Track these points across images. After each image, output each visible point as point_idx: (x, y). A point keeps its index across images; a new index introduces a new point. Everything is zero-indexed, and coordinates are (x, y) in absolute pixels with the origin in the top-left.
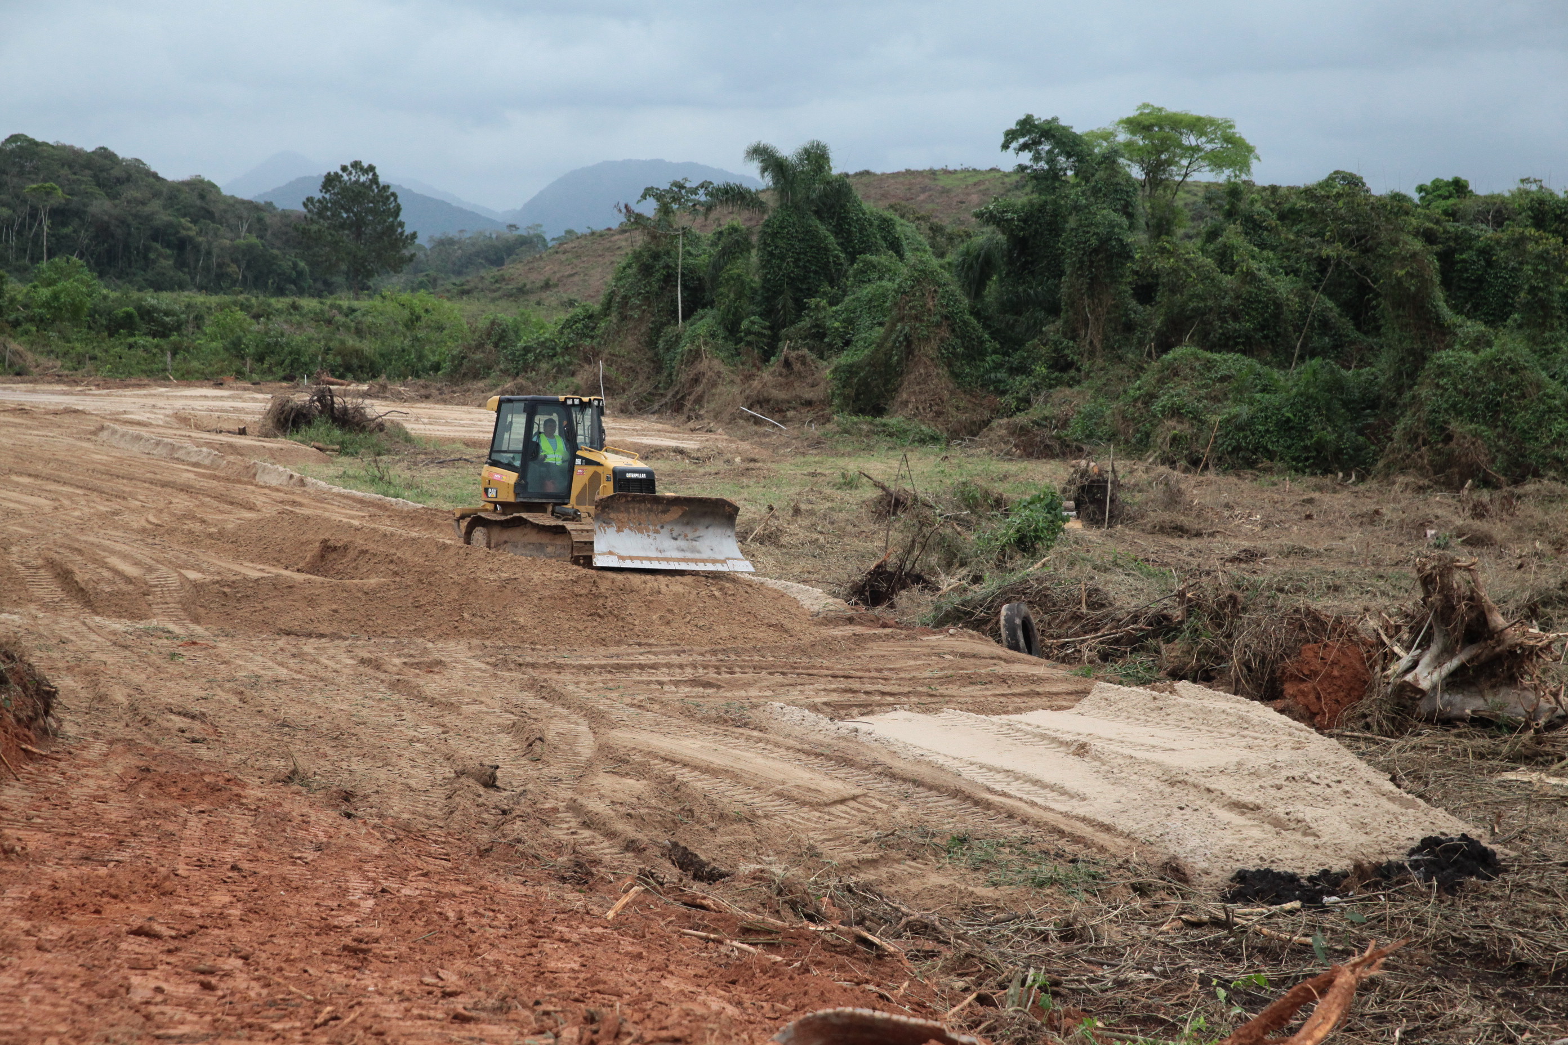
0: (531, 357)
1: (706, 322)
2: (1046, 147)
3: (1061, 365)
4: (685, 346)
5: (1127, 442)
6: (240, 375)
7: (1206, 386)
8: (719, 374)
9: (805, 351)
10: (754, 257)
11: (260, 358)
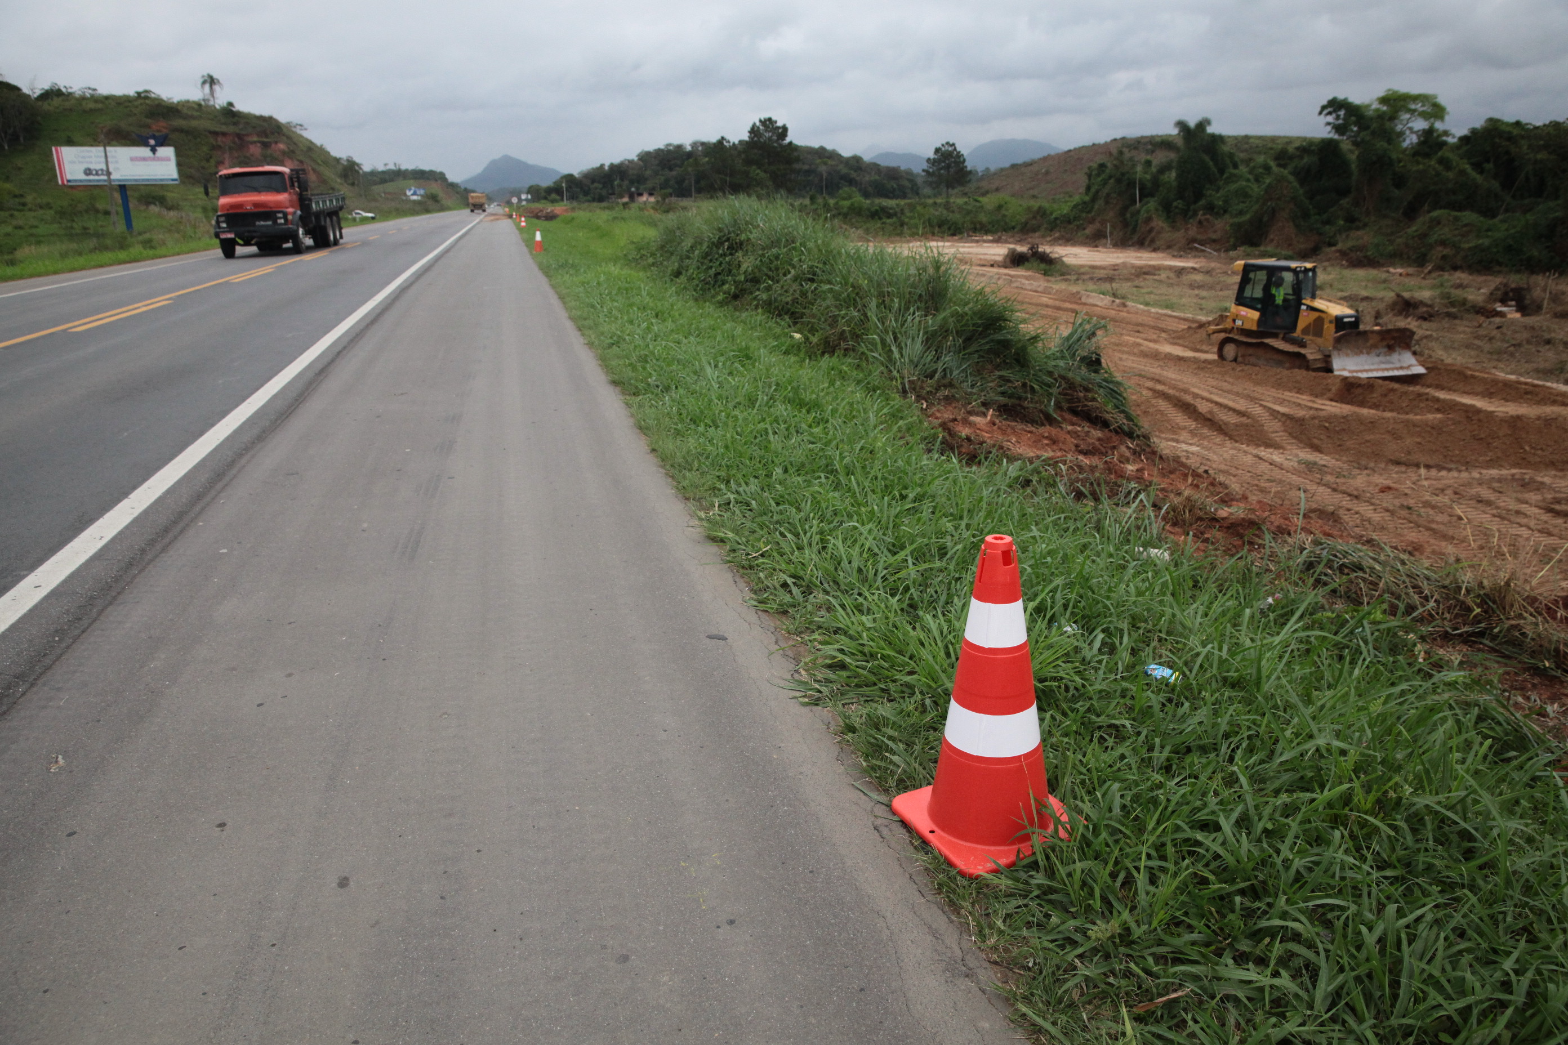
0: (1058, 222)
1: (1152, 204)
2: (1342, 113)
3: (1351, 220)
4: (1143, 215)
5: (1409, 258)
6: (933, 234)
7: (1456, 229)
8: (1162, 228)
9: (1208, 216)
10: (1174, 174)
11: (939, 227)
